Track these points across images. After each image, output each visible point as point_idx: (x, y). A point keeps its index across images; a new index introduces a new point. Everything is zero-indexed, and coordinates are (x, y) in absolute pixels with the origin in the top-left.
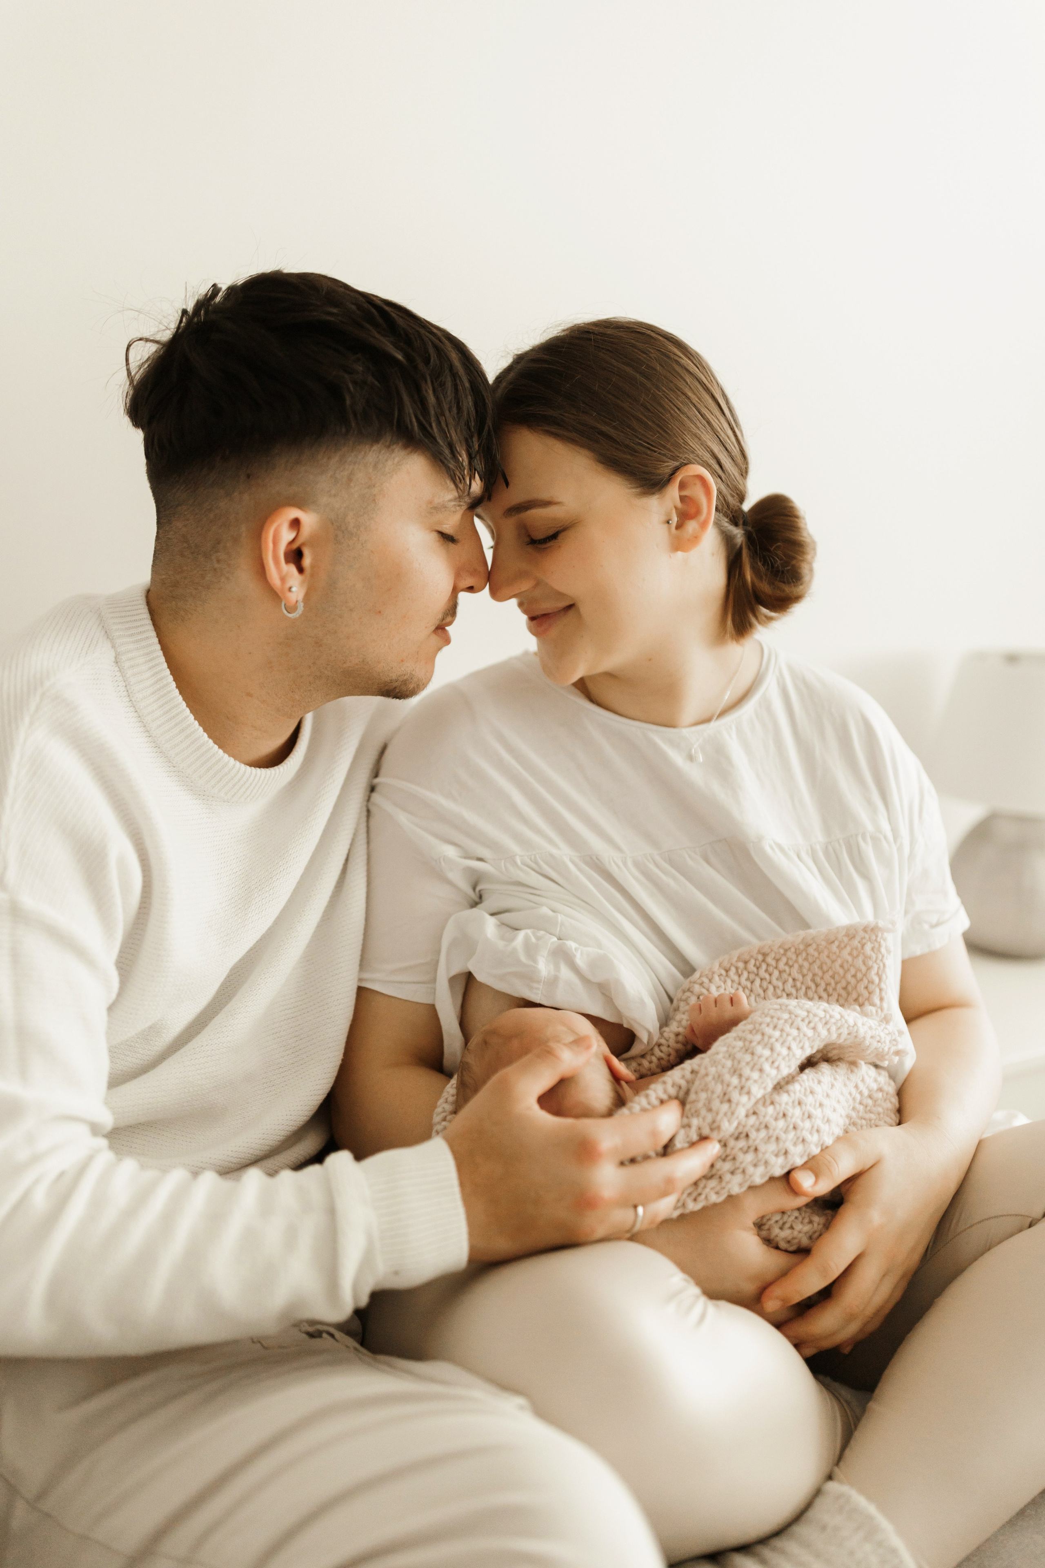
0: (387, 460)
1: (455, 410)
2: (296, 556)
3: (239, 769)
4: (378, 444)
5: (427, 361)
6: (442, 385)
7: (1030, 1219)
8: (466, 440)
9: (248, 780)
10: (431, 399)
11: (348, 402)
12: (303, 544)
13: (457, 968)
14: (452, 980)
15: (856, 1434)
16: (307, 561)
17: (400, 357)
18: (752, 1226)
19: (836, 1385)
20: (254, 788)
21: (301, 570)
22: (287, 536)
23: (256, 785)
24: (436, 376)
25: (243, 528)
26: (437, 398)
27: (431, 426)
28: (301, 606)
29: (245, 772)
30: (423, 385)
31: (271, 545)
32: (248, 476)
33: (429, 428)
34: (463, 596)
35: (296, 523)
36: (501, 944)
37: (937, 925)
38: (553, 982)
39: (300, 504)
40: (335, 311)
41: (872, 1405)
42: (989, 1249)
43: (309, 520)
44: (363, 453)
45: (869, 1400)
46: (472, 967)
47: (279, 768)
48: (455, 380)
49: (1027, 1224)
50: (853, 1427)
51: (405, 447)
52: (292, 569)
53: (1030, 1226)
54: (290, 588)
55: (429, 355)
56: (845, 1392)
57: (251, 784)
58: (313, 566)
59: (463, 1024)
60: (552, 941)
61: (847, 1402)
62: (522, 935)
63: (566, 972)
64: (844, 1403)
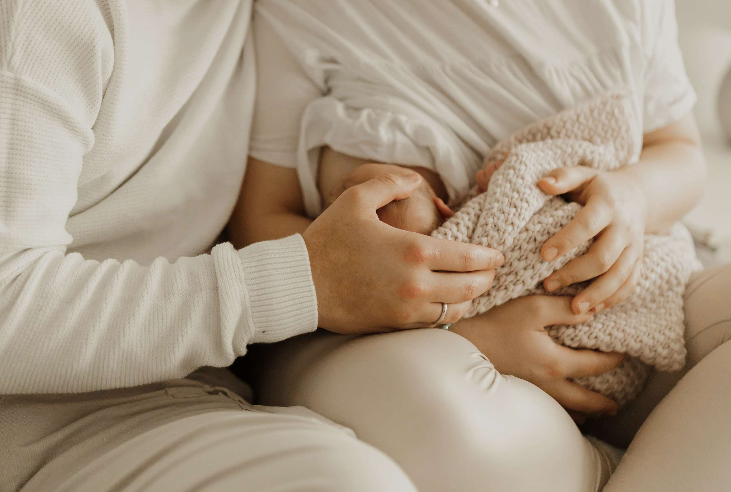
13: (315, 142)
14: (310, 152)
15: (613, 477)
18: (544, 329)
19: (600, 443)
36: (350, 121)
38: (393, 145)
41: (626, 455)
42: (722, 343)
45: (624, 453)
46: (328, 140)
50: (611, 472)
56: (607, 448)
59: (319, 185)
60: (388, 116)
61: (607, 454)
62: (365, 113)
63: (400, 138)
64: (605, 455)
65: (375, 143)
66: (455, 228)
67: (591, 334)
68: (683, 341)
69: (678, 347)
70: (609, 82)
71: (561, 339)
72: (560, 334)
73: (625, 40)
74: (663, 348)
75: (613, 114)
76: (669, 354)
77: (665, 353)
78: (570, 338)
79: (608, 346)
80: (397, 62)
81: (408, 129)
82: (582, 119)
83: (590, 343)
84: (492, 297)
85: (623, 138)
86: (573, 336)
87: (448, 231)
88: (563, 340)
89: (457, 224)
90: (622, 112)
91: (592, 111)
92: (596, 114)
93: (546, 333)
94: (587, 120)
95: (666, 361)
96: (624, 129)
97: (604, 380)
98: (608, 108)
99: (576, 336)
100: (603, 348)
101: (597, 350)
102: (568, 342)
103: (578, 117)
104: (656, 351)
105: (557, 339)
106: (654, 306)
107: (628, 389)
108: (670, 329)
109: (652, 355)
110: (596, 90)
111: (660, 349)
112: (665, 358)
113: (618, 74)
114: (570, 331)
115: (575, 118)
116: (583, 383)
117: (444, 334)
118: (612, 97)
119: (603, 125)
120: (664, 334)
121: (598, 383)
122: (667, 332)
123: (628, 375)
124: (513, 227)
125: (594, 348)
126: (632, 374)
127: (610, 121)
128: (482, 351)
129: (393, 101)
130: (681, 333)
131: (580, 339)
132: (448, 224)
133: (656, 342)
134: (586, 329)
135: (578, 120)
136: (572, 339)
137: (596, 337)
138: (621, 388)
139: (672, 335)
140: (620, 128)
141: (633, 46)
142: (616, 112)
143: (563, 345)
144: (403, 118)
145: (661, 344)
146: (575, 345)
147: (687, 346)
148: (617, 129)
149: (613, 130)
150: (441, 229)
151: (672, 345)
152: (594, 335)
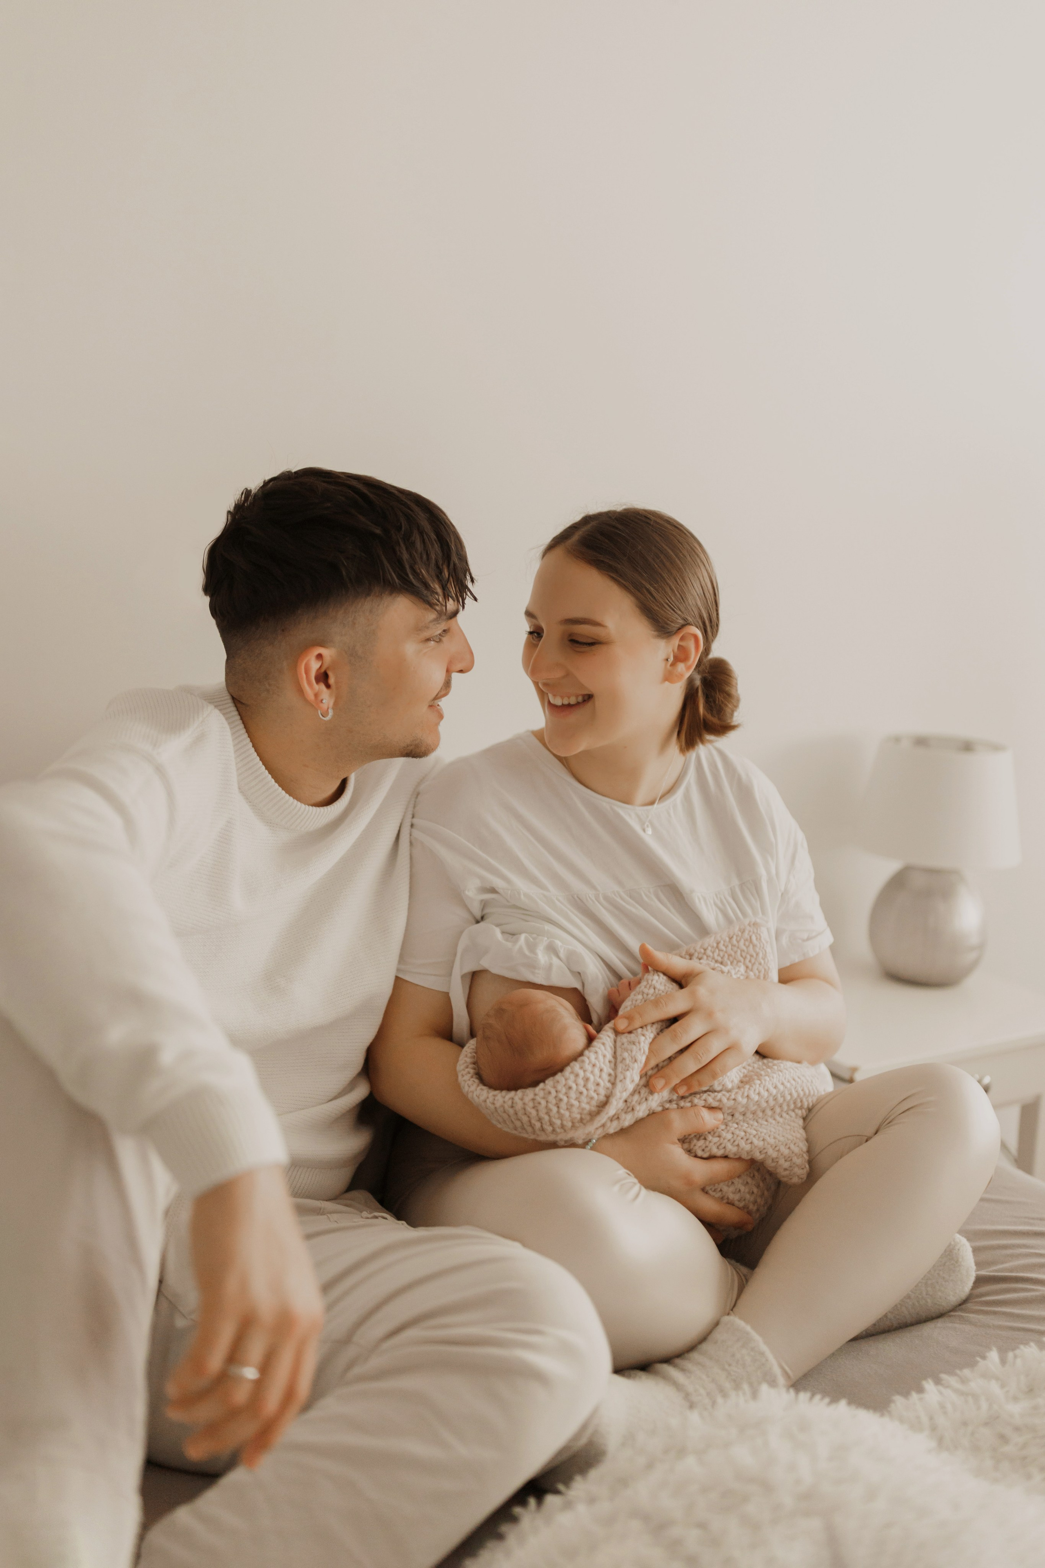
0: (378, 606)
1: (425, 557)
2: (323, 677)
3: (296, 806)
4: (370, 596)
5: (399, 528)
6: (413, 543)
7: (866, 1138)
8: (438, 577)
9: (302, 814)
10: (405, 556)
11: (344, 573)
12: (328, 668)
13: (470, 967)
14: (463, 977)
16: (332, 681)
17: (378, 531)
18: (677, 1141)
20: (307, 820)
21: (328, 686)
22: (315, 666)
23: (309, 818)
24: (407, 538)
25: (285, 664)
26: (411, 555)
27: (407, 575)
28: (331, 713)
29: (300, 808)
30: (397, 549)
31: (304, 676)
32: (283, 630)
33: (406, 577)
34: (455, 676)
35: (320, 657)
36: (508, 946)
37: (808, 939)
39: (322, 644)
40: (329, 505)
42: (841, 1157)
43: (328, 653)
44: (360, 604)
47: (327, 808)
48: (423, 536)
49: (865, 1141)
51: (391, 593)
52: (322, 686)
53: (867, 1141)
54: (322, 700)
55: (401, 524)
57: (304, 818)
58: (336, 682)
60: (545, 941)
61: (744, 1275)
62: (523, 937)
63: (555, 960)
64: (742, 1275)
65: (532, 966)
66: (602, 1047)
67: (721, 1144)
68: (806, 1157)
69: (801, 1161)
70: (749, 911)
71: (693, 1151)
72: (692, 1146)
73: (762, 871)
74: (786, 1161)
75: (751, 941)
76: (791, 1167)
77: (786, 1165)
78: (701, 1149)
79: (735, 1154)
80: (554, 892)
81: (562, 955)
82: (721, 946)
83: (720, 1153)
84: (636, 1112)
85: (760, 964)
86: (703, 1147)
87: (597, 1050)
88: (695, 1152)
89: (604, 1044)
90: (759, 939)
91: (731, 938)
92: (734, 941)
93: (680, 1145)
94: (726, 947)
95: (787, 1173)
96: (761, 955)
97: (736, 1189)
98: (746, 935)
99: (707, 1147)
100: (731, 1156)
101: (726, 1157)
102: (700, 1153)
103: (718, 943)
104: (777, 1162)
105: (689, 1151)
106: (781, 1120)
107: (759, 1200)
108: (795, 1144)
109: (774, 1164)
110: (737, 918)
111: (782, 1161)
112: (786, 1170)
113: (758, 905)
114: (701, 1143)
115: (715, 945)
116: (718, 1195)
117: (587, 1153)
118: (749, 925)
119: (742, 951)
120: (789, 1148)
121: (729, 1192)
122: (792, 1146)
123: (758, 1186)
124: (645, 1037)
125: (724, 1156)
126: (761, 1184)
127: (747, 947)
128: (626, 1167)
129: (548, 927)
130: (805, 1149)
131: (710, 1149)
132: (595, 1043)
133: (780, 1154)
134: (716, 1140)
135: (717, 947)
136: (703, 1150)
137: (725, 1148)
138: (752, 1199)
139: (796, 1150)
140: (757, 954)
141: (770, 880)
142: (754, 938)
143: (696, 1156)
144: (558, 943)
145: (785, 1157)
146: (705, 1155)
147: (810, 1162)
148: (755, 955)
149: (752, 956)
150: (591, 1049)
151: (795, 1159)
152: (723, 1146)
